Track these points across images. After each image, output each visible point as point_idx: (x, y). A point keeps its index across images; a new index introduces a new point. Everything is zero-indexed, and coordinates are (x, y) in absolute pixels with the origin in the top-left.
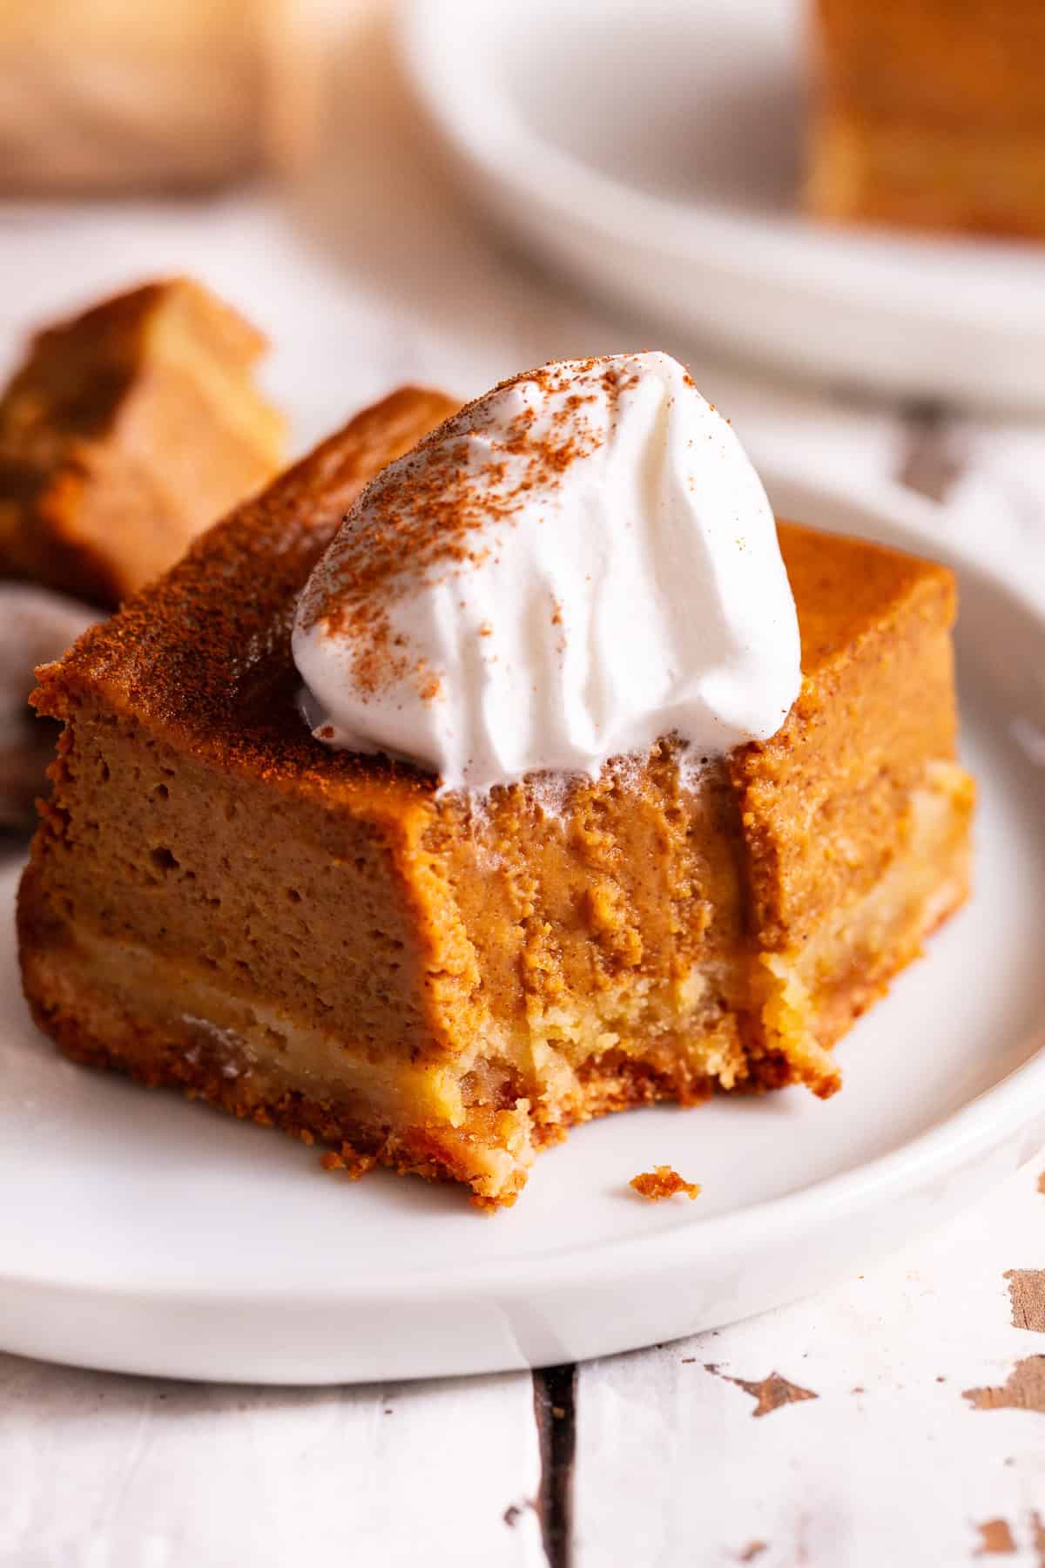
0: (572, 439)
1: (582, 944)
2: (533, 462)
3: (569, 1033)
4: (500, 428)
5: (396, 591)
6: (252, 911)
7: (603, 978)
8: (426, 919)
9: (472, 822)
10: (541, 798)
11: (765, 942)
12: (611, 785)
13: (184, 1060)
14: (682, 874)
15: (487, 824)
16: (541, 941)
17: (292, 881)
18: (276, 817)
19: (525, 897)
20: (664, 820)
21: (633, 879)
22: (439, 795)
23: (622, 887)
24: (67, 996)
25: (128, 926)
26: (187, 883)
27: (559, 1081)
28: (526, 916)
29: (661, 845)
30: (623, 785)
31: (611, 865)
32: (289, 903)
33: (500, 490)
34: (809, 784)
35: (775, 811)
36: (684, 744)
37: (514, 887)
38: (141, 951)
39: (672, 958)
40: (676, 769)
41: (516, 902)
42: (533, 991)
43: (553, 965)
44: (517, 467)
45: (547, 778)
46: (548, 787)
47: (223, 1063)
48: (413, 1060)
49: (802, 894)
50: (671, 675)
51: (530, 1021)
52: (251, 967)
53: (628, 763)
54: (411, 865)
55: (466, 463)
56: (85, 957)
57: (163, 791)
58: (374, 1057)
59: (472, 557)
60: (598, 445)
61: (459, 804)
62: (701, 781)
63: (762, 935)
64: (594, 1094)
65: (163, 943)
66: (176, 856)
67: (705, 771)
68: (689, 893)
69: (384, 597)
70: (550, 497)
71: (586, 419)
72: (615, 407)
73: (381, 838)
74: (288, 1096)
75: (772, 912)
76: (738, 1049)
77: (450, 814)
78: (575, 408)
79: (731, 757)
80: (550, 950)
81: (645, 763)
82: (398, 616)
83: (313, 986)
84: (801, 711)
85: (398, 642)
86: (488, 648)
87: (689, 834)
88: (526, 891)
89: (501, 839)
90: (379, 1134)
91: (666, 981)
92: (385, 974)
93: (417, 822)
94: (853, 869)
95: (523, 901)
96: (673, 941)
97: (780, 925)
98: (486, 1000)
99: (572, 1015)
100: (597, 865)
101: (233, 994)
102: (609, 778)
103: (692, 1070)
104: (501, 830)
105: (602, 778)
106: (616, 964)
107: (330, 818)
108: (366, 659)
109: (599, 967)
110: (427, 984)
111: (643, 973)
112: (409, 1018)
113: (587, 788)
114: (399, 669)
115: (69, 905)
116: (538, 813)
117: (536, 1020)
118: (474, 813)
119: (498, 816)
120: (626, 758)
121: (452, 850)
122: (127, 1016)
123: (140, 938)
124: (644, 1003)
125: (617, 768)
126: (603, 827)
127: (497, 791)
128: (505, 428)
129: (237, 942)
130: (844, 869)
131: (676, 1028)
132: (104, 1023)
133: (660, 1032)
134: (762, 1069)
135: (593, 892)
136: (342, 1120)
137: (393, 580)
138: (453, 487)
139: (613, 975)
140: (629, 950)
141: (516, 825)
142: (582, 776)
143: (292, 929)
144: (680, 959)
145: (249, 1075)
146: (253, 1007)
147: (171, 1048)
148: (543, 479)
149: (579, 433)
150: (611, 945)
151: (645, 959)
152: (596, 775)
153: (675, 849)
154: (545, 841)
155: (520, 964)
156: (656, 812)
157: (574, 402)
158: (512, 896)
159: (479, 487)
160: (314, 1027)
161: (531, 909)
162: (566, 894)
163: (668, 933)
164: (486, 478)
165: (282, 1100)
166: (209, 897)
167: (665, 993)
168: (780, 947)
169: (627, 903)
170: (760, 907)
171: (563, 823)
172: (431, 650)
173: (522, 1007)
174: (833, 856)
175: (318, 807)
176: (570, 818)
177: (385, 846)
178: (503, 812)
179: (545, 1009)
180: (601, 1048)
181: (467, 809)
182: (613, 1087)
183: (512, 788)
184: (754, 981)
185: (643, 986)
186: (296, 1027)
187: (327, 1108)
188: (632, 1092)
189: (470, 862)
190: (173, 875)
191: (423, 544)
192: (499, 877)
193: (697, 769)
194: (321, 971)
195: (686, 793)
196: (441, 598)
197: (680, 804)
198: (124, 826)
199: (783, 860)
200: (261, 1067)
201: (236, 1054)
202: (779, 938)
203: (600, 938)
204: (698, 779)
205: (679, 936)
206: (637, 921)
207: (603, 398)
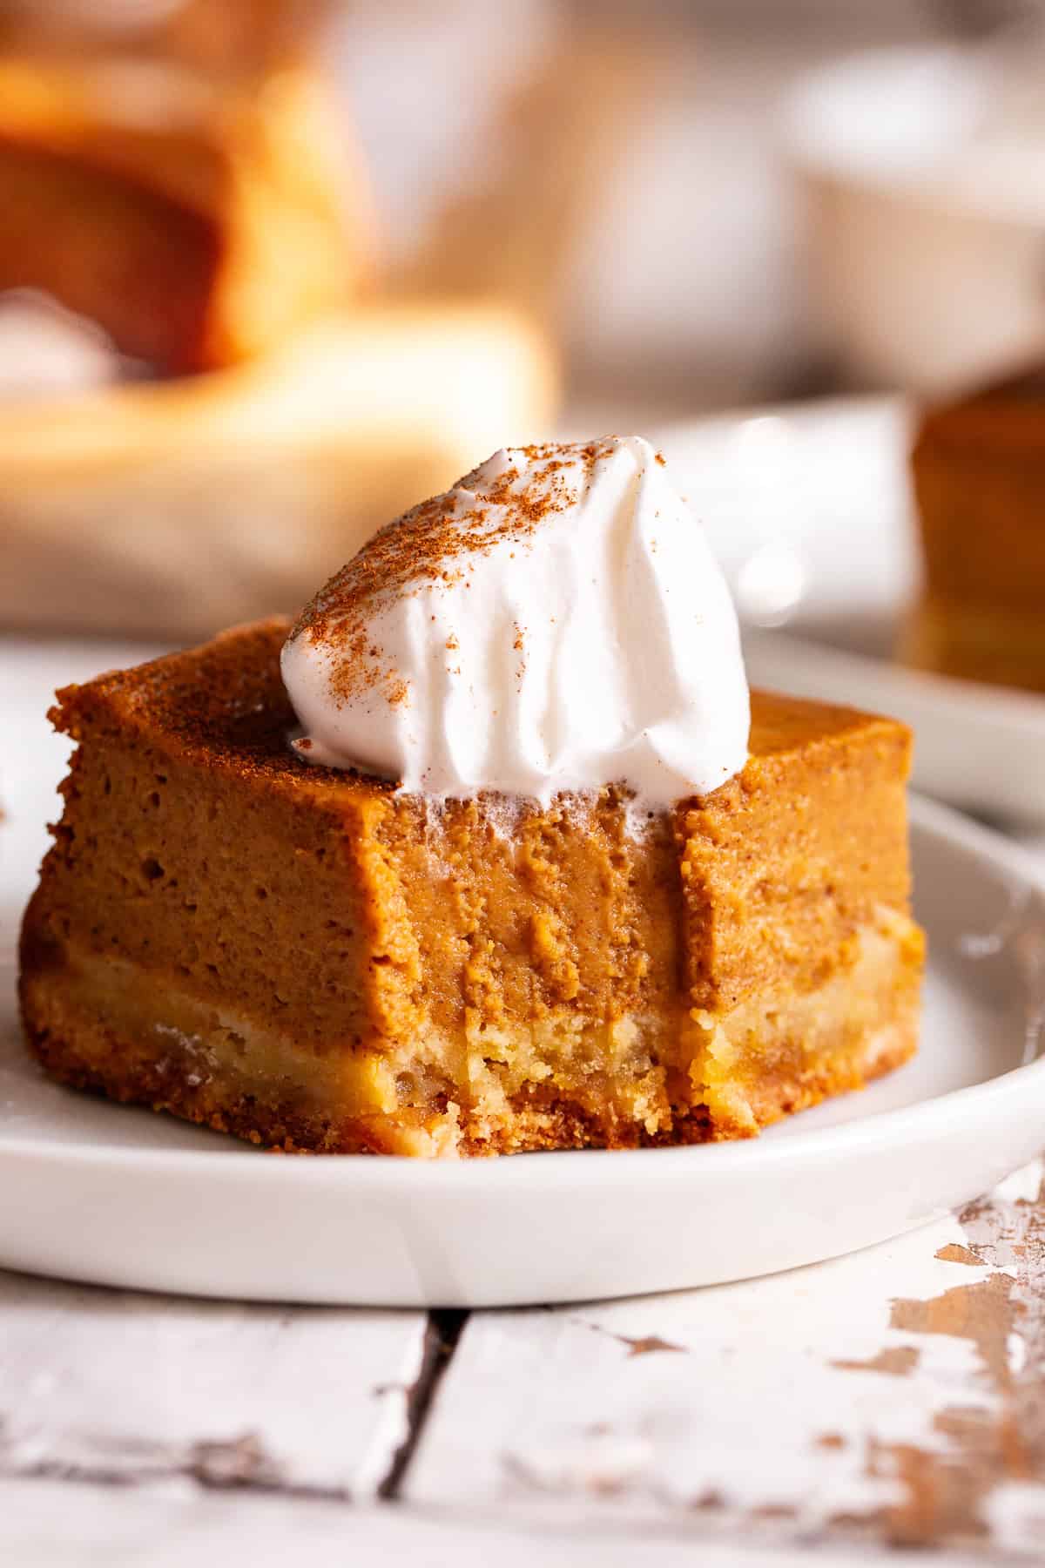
0: (549, 494)
1: (523, 970)
2: (512, 511)
3: (504, 1054)
4: (486, 484)
5: (375, 606)
6: (224, 913)
7: (541, 1006)
8: (373, 901)
9: (426, 828)
10: (493, 817)
11: (696, 996)
12: (560, 818)
13: (155, 1072)
14: (622, 920)
15: (441, 833)
16: (483, 957)
17: (259, 878)
18: (251, 813)
19: (472, 912)
20: (608, 863)
21: (576, 915)
22: (397, 794)
23: (565, 921)
24: (56, 1019)
25: (115, 940)
26: (170, 890)
27: (492, 1100)
28: (471, 930)
29: (604, 887)
30: (571, 821)
31: (555, 895)
32: (256, 900)
33: (480, 531)
34: (749, 858)
35: (711, 867)
36: (632, 795)
37: (461, 898)
38: (125, 965)
39: (608, 1000)
40: (622, 816)
41: (462, 914)
42: (472, 1005)
43: (495, 985)
44: (496, 514)
45: (500, 801)
46: (500, 809)
47: (188, 1073)
48: (353, 1048)
49: (733, 957)
50: (625, 727)
51: (467, 1034)
52: (220, 970)
53: (577, 801)
54: (365, 851)
55: (452, 511)
56: (76, 975)
57: (155, 799)
58: (320, 1050)
59: (445, 576)
60: (572, 503)
61: (414, 807)
62: (646, 834)
63: (694, 990)
64: (525, 1123)
65: (144, 955)
66: (162, 864)
67: (651, 826)
68: (627, 940)
69: (364, 611)
70: (523, 538)
71: (563, 479)
72: (591, 472)
73: (341, 826)
74: (242, 1101)
75: (703, 967)
76: (665, 1100)
77: (406, 815)
78: (555, 470)
79: (674, 812)
80: (493, 970)
81: (594, 805)
82: (375, 628)
83: (272, 984)
84: (745, 783)
85: (373, 653)
86: (452, 660)
87: (631, 883)
88: (473, 905)
89: (453, 851)
90: (319, 1130)
91: (601, 1021)
92: (335, 963)
93: (373, 812)
94: (792, 962)
95: (469, 915)
96: (610, 985)
97: (711, 981)
98: (428, 1004)
99: (508, 1036)
100: (542, 893)
101: (202, 999)
102: (559, 810)
103: (620, 1116)
104: (454, 842)
105: (552, 809)
106: (554, 995)
107: (298, 810)
108: (343, 669)
109: (537, 995)
110: (371, 969)
111: (578, 1010)
112: (353, 1007)
113: (537, 815)
114: (371, 679)
115: (66, 923)
116: (490, 832)
117: (473, 1033)
118: (429, 821)
119: (451, 828)
120: (576, 795)
121: (405, 850)
122: (109, 1034)
123: (125, 952)
124: (578, 1039)
125: (567, 803)
126: (551, 859)
127: (452, 803)
128: (490, 484)
129: (208, 945)
130: (781, 958)
131: (608, 1069)
132: (87, 1043)
133: (592, 1071)
134: (686, 1127)
135: (536, 918)
136: (288, 1119)
137: (374, 597)
138: (438, 529)
139: (551, 1006)
140: (565, 981)
141: (467, 838)
142: (532, 802)
143: (258, 927)
144: (615, 1004)
145: (209, 1081)
146: (219, 1011)
147: (144, 1063)
148: (518, 525)
149: (556, 490)
150: (551, 974)
151: (582, 996)
152: (546, 805)
153: (617, 894)
154: (494, 862)
155: (463, 977)
156: (600, 853)
157: (554, 466)
158: (459, 907)
159: (462, 528)
160: (270, 1025)
161: (476, 925)
162: (512, 916)
163: (605, 975)
164: (468, 522)
165: (236, 1105)
166: (188, 903)
167: (598, 1031)
168: (710, 1005)
169: (568, 938)
170: (694, 961)
171: (512, 846)
172: (401, 658)
173: (462, 1019)
174: (769, 937)
175: (287, 800)
176: (519, 843)
177: (343, 833)
178: (456, 824)
179: (483, 1027)
180: (534, 1078)
181: (423, 815)
182: (544, 1121)
183: (467, 803)
184: (685, 1037)
185: (578, 1022)
186: (253, 1026)
187: (275, 1108)
188: (562, 1130)
189: (422, 865)
190: (159, 884)
191: (403, 568)
192: (448, 887)
193: (643, 822)
194: (279, 967)
195: (631, 841)
196: (414, 608)
197: (624, 850)
198: (118, 837)
199: (717, 915)
200: (220, 1073)
201: (201, 1061)
202: (709, 994)
203: (540, 967)
204: (643, 831)
205: (617, 981)
206: (577, 956)
207: (581, 465)
